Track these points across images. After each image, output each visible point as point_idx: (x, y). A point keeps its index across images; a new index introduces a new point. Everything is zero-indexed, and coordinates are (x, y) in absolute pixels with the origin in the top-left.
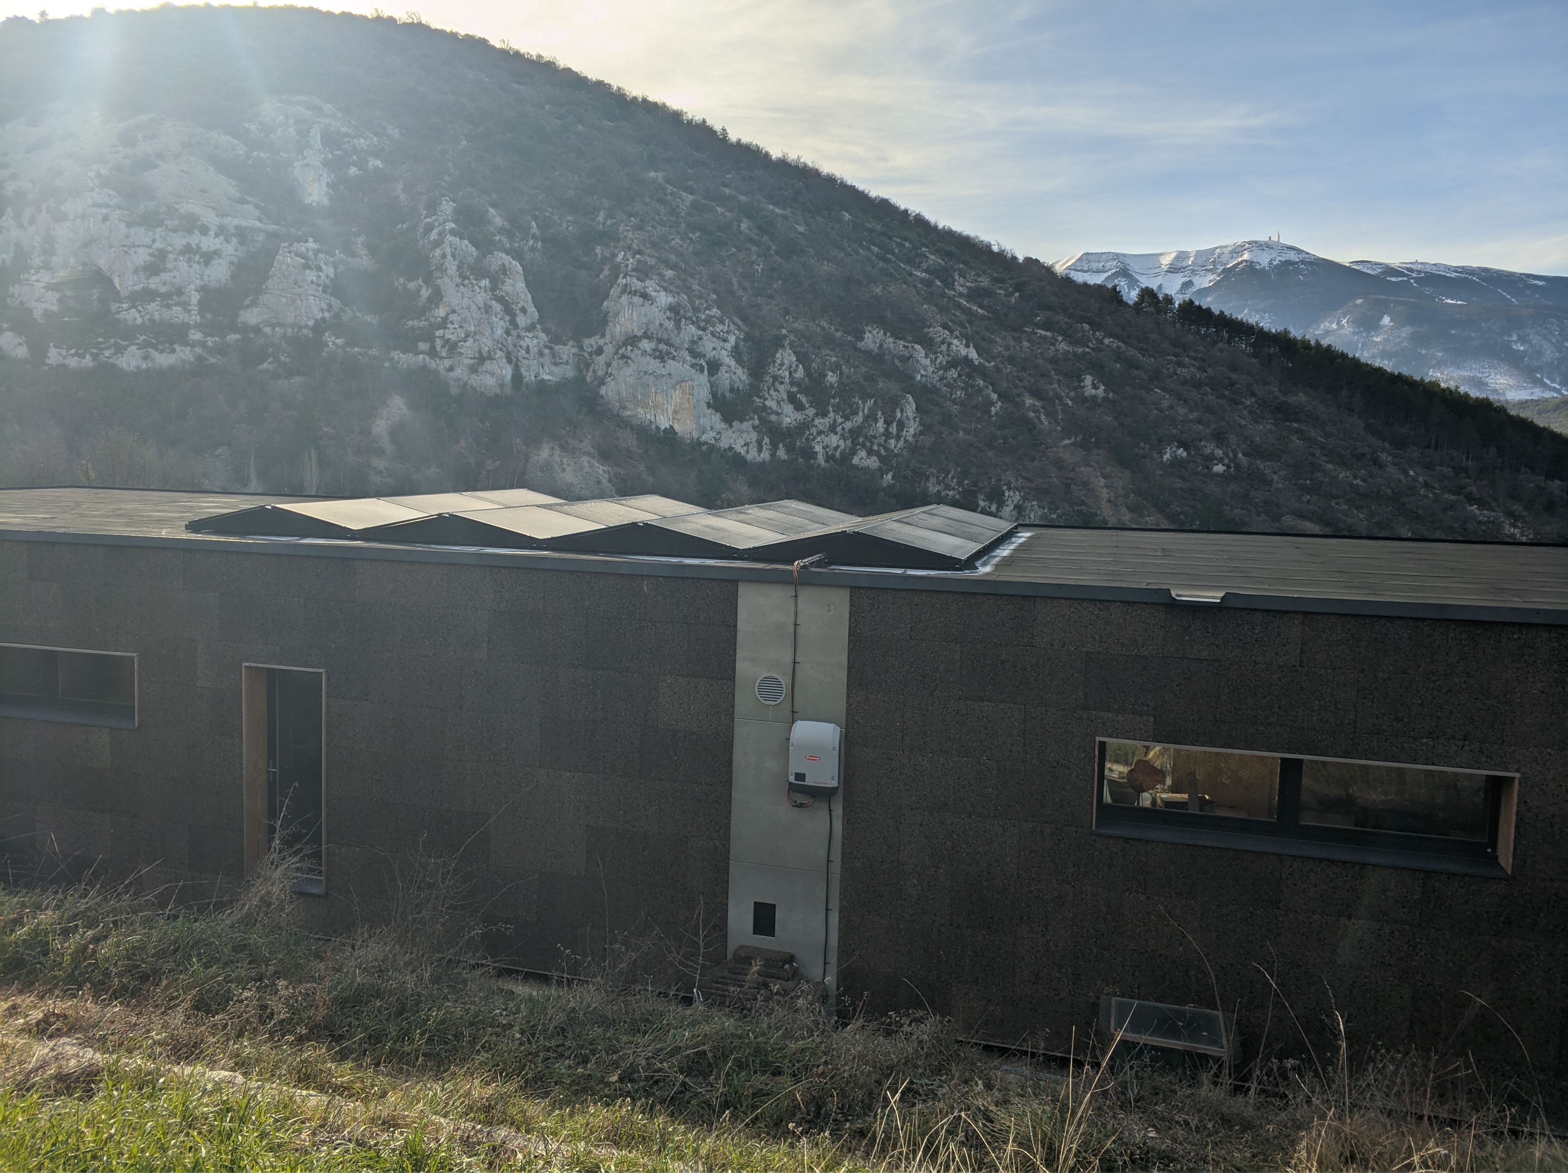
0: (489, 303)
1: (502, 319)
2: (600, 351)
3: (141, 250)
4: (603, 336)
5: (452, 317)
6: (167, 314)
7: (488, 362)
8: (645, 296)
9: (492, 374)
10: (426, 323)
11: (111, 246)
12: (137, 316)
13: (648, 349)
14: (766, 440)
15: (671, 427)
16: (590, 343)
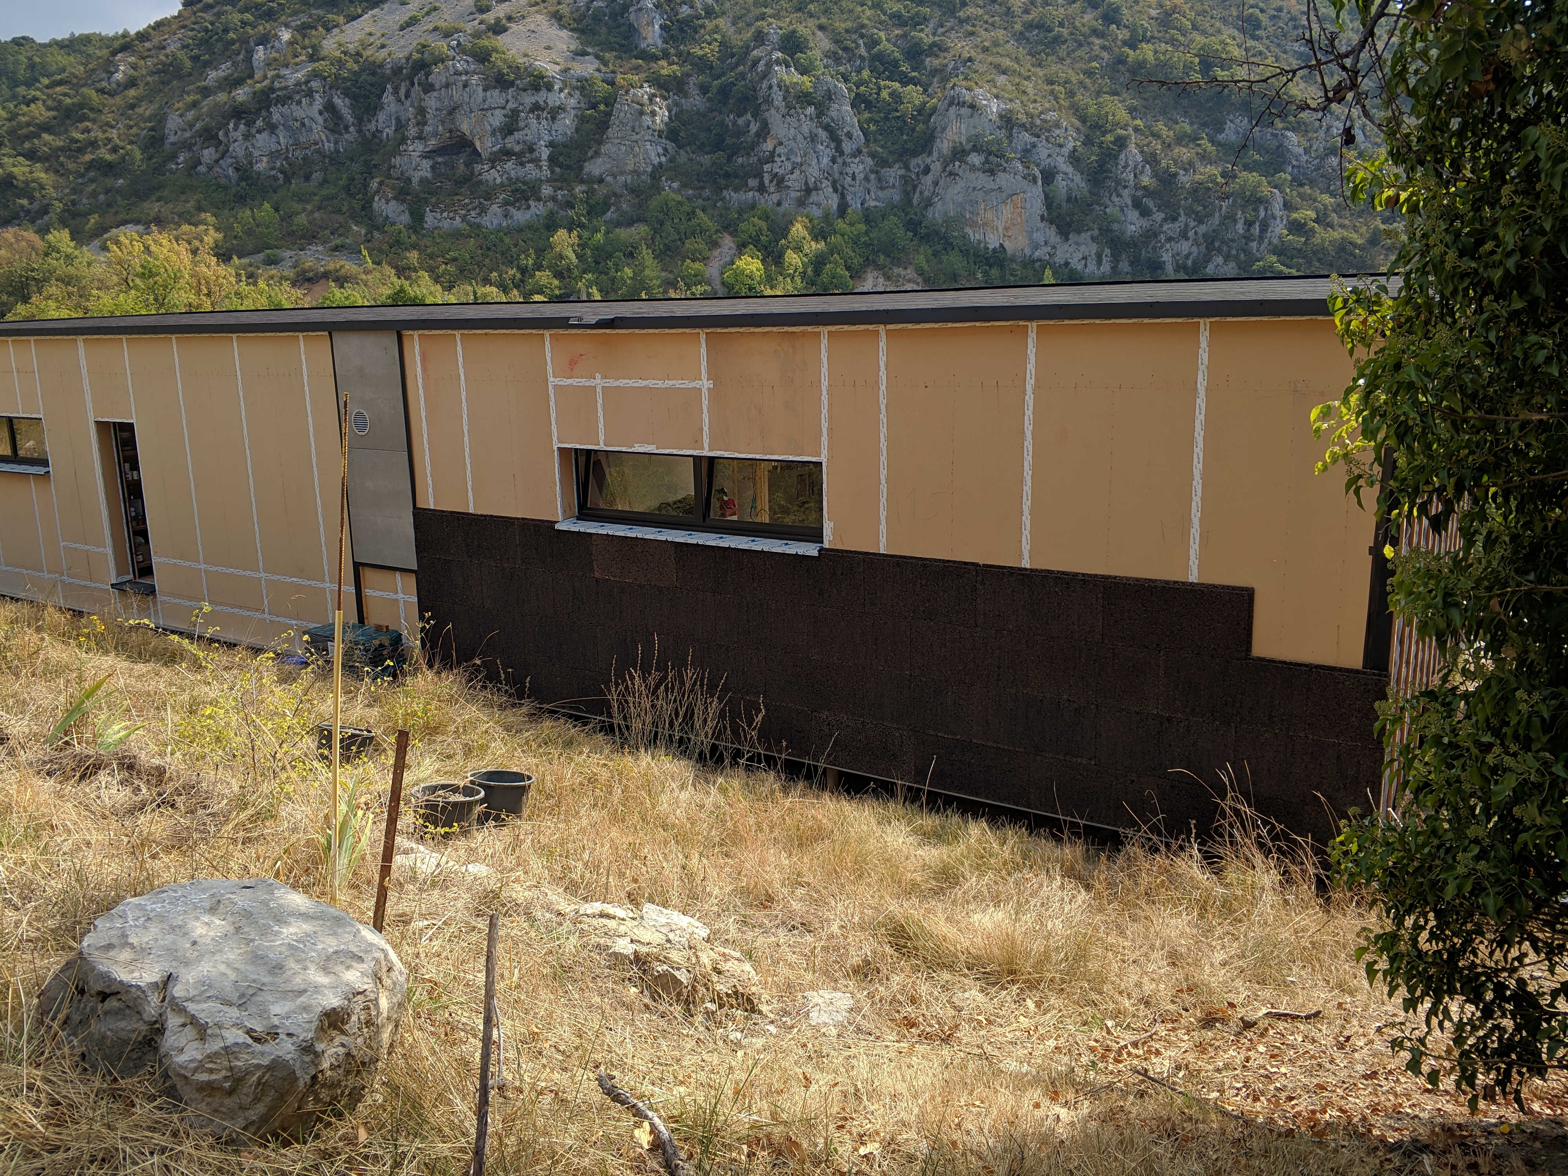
0: (815, 131)
1: (827, 146)
2: (927, 170)
3: (497, 112)
4: (930, 153)
5: (779, 150)
6: (521, 172)
7: (814, 193)
8: (972, 106)
9: (818, 205)
10: (756, 158)
11: (471, 112)
12: (497, 175)
13: (977, 163)
14: (1107, 251)
15: (1001, 245)
16: (917, 163)
